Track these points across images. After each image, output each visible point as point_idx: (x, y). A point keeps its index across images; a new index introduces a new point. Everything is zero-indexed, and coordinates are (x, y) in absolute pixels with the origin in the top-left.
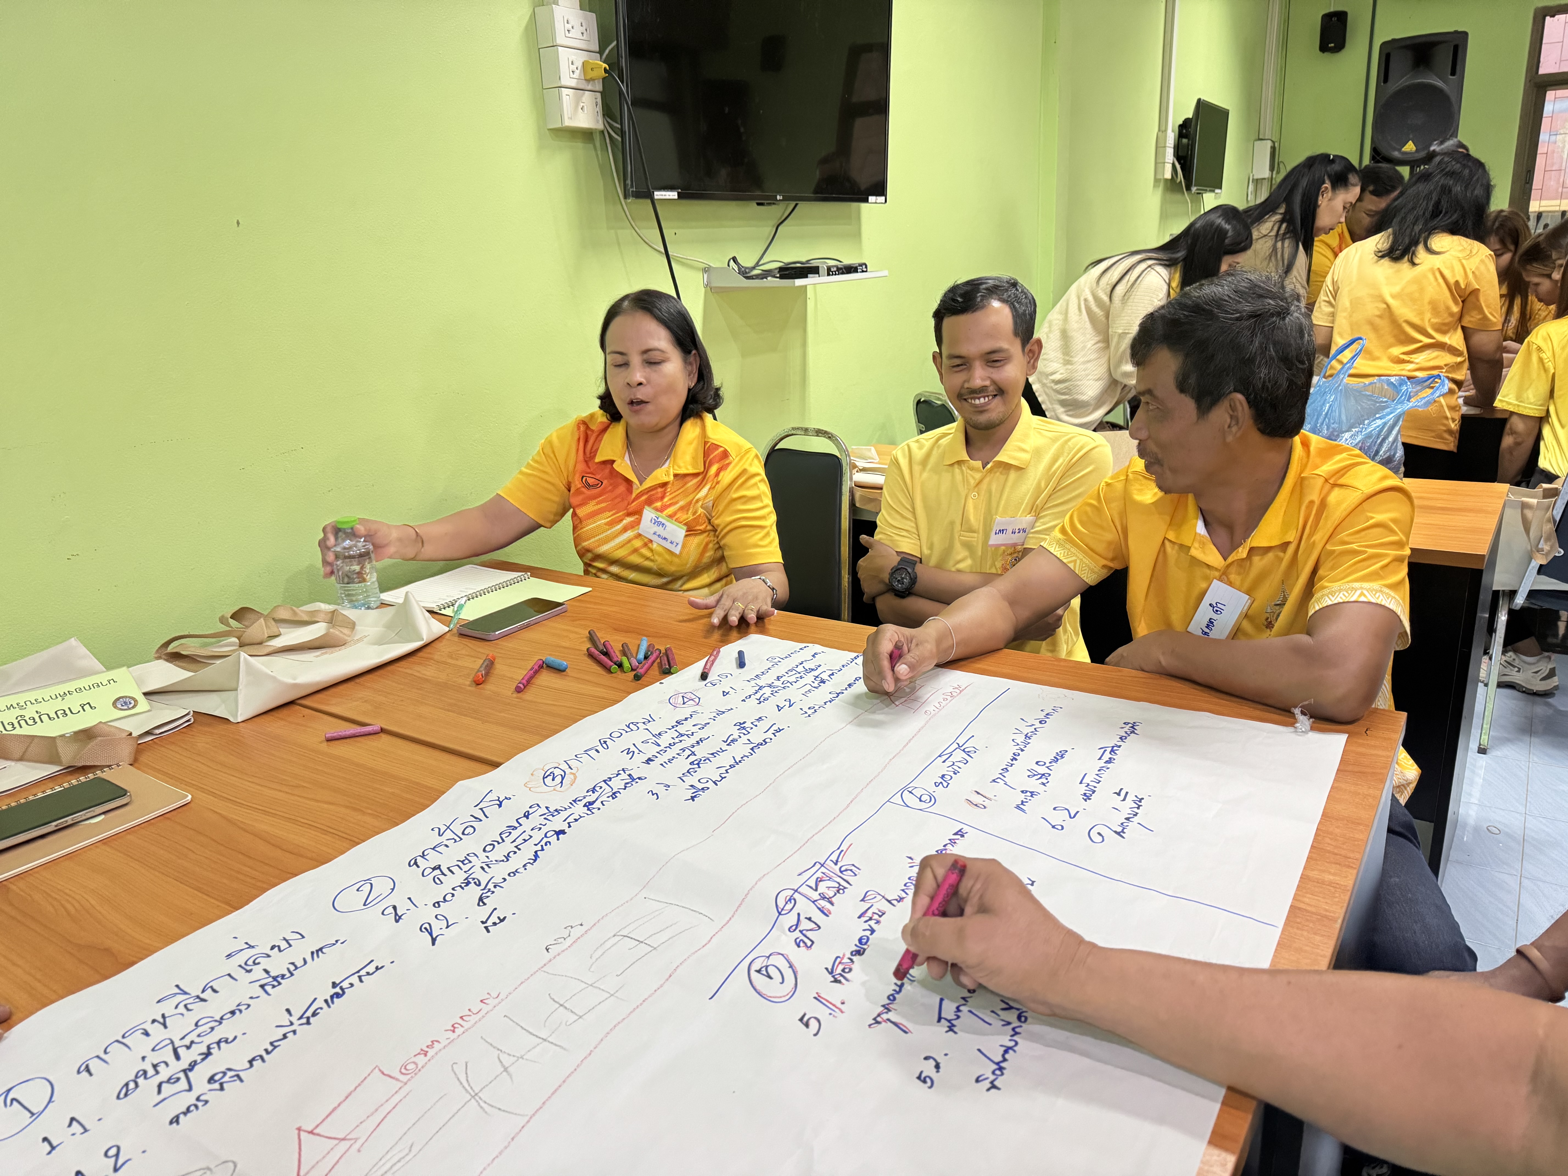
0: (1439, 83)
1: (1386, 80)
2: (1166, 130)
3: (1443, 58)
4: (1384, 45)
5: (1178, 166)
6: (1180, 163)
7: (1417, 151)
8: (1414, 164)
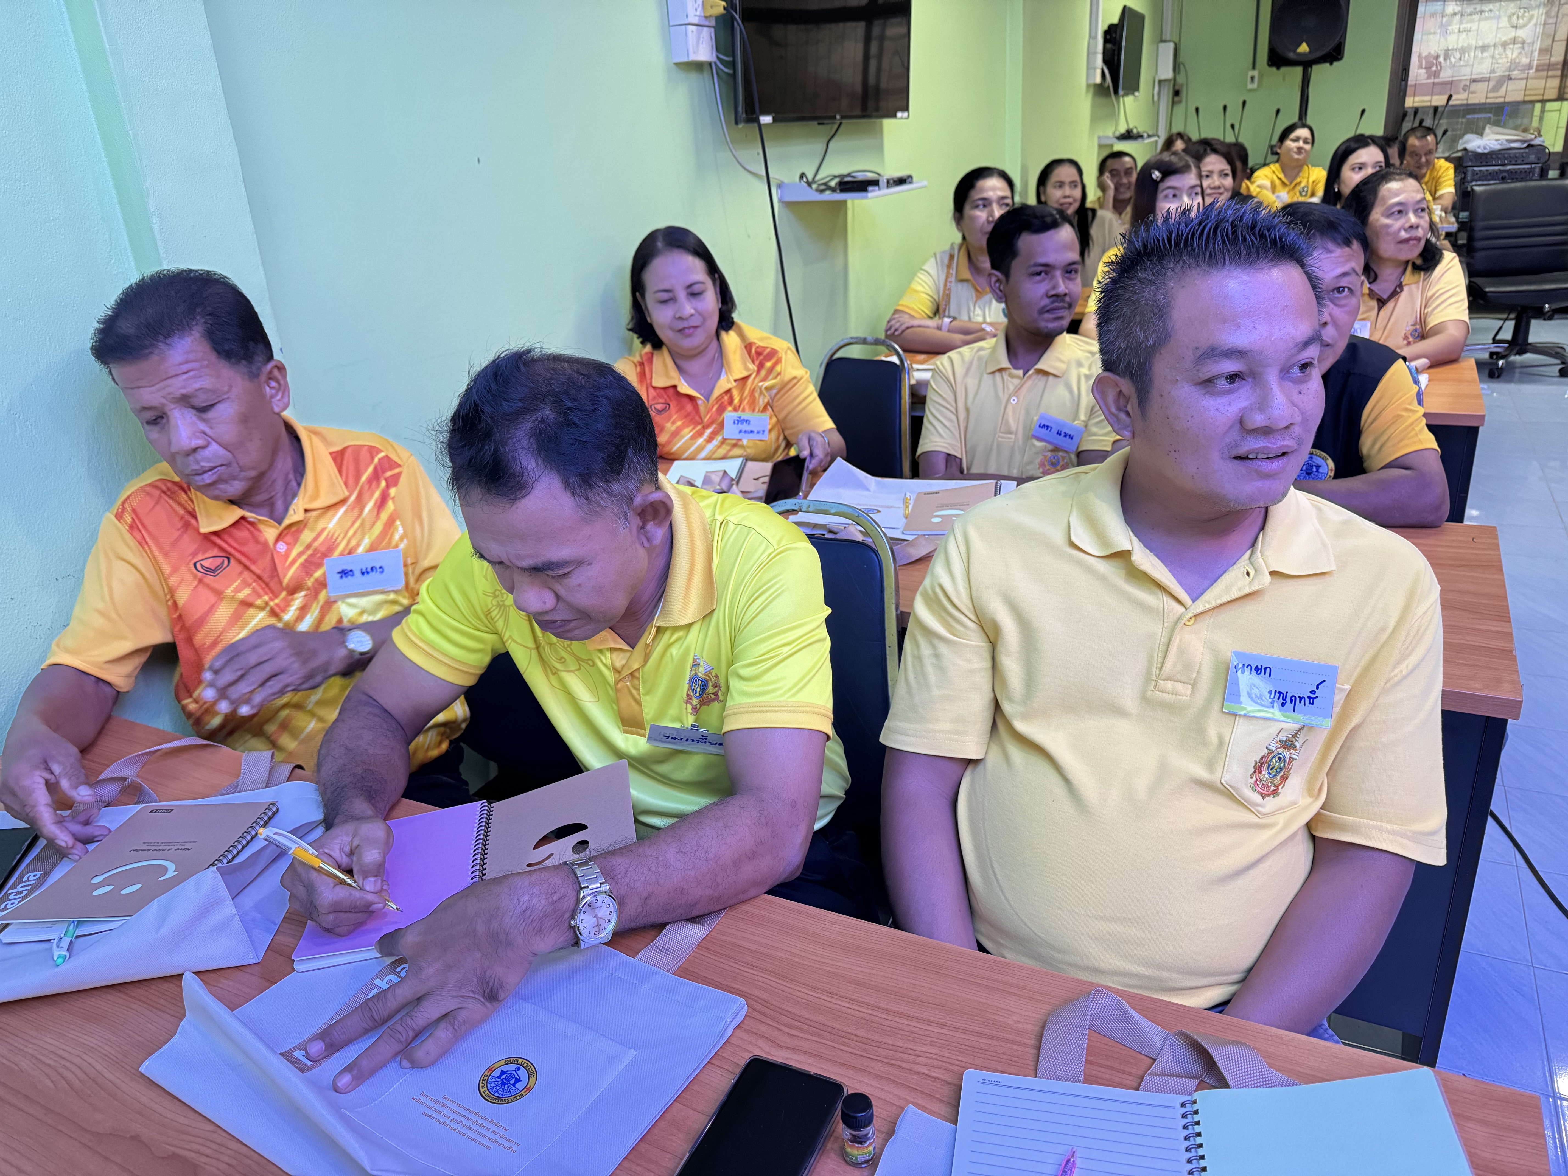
2: (1095, 38)
5: (1106, 71)
6: (1109, 68)
7: (1310, 52)
8: (1306, 64)
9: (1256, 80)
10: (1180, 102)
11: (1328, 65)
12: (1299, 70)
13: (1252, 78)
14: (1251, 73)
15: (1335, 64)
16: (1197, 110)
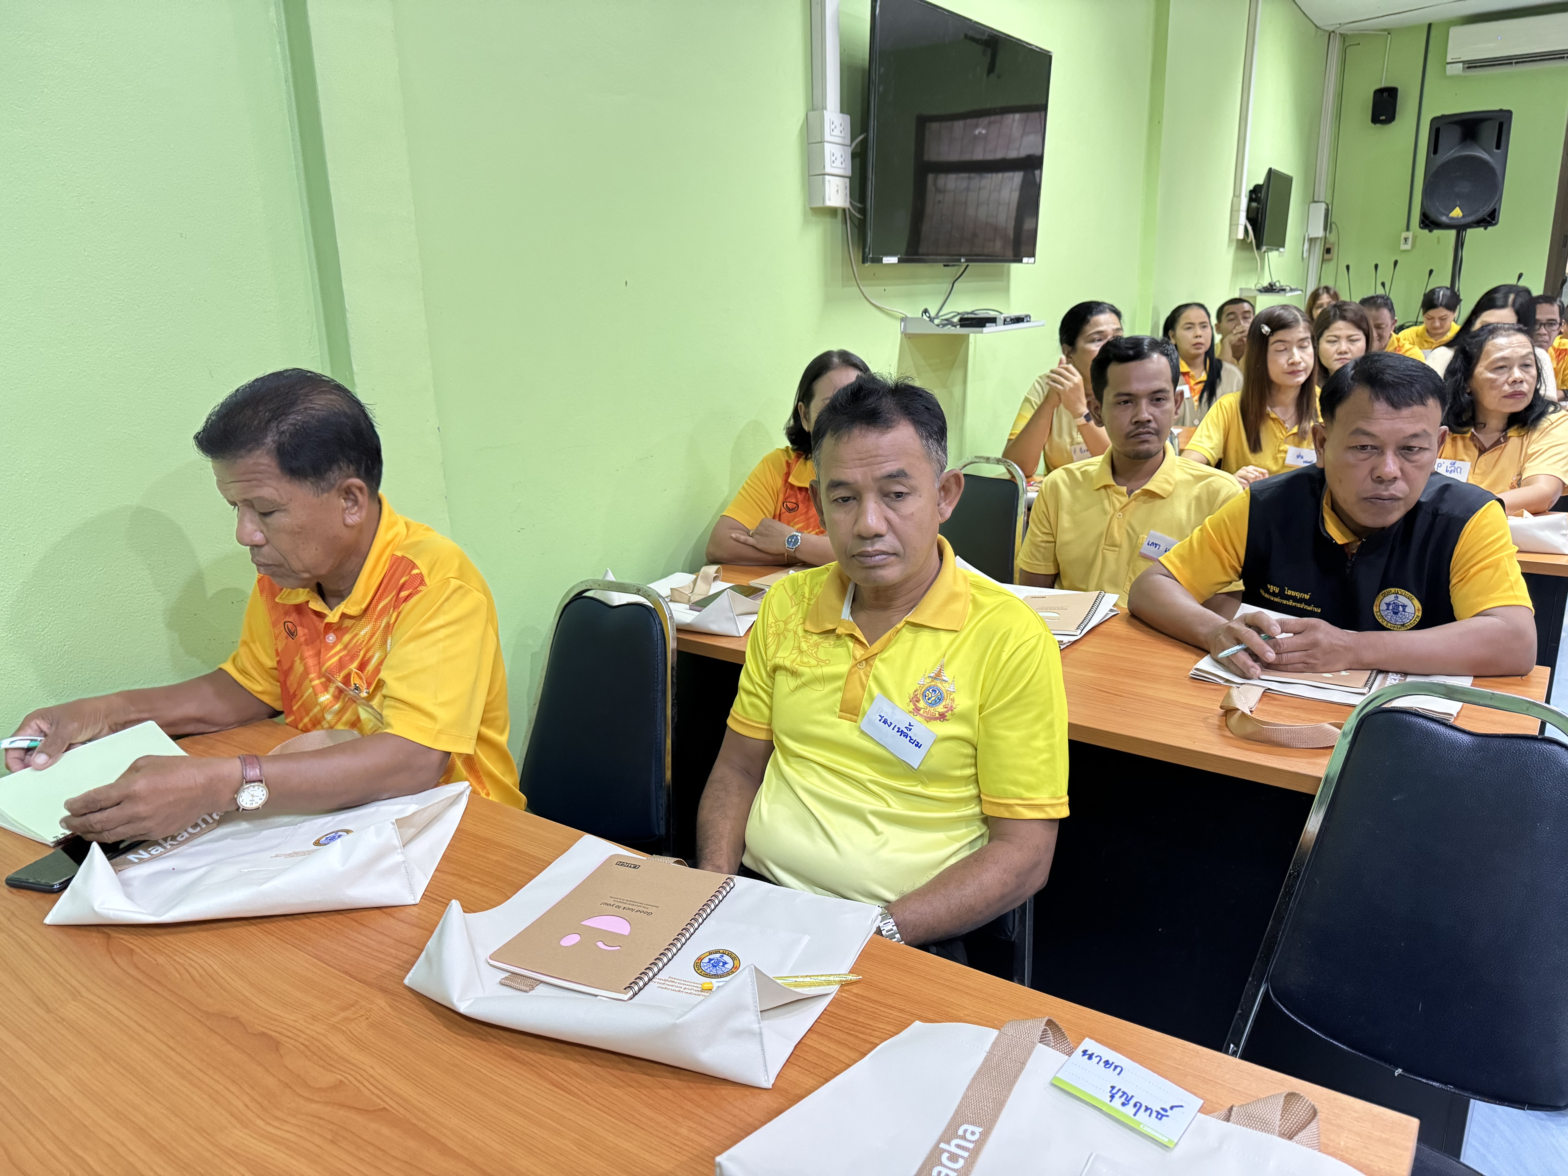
0: (1485, 156)
1: (1435, 152)
2: (1239, 196)
3: (1488, 133)
4: (1434, 120)
5: (1250, 228)
6: (1252, 226)
7: (1463, 216)
8: (1460, 228)
9: (1410, 241)
10: (1330, 260)
11: (1482, 229)
12: (1453, 233)
13: (1406, 239)
14: (1404, 234)
15: (1490, 228)
16: (1348, 267)
